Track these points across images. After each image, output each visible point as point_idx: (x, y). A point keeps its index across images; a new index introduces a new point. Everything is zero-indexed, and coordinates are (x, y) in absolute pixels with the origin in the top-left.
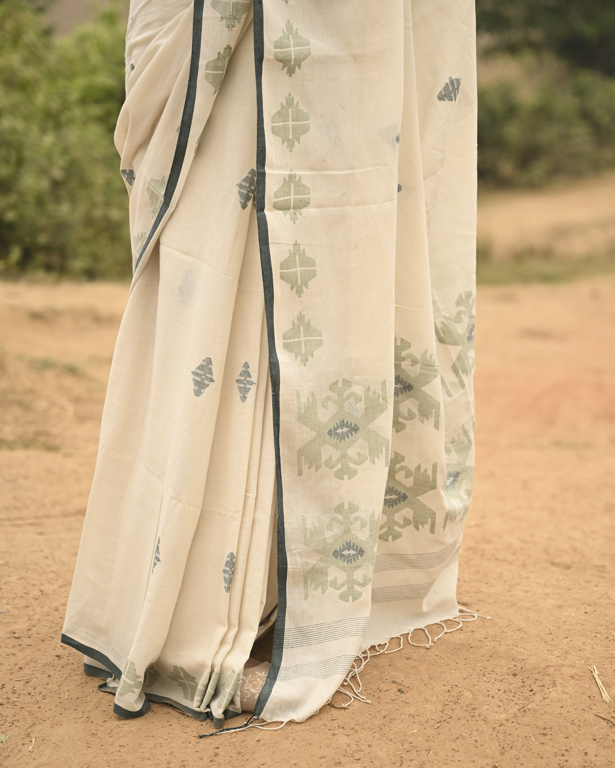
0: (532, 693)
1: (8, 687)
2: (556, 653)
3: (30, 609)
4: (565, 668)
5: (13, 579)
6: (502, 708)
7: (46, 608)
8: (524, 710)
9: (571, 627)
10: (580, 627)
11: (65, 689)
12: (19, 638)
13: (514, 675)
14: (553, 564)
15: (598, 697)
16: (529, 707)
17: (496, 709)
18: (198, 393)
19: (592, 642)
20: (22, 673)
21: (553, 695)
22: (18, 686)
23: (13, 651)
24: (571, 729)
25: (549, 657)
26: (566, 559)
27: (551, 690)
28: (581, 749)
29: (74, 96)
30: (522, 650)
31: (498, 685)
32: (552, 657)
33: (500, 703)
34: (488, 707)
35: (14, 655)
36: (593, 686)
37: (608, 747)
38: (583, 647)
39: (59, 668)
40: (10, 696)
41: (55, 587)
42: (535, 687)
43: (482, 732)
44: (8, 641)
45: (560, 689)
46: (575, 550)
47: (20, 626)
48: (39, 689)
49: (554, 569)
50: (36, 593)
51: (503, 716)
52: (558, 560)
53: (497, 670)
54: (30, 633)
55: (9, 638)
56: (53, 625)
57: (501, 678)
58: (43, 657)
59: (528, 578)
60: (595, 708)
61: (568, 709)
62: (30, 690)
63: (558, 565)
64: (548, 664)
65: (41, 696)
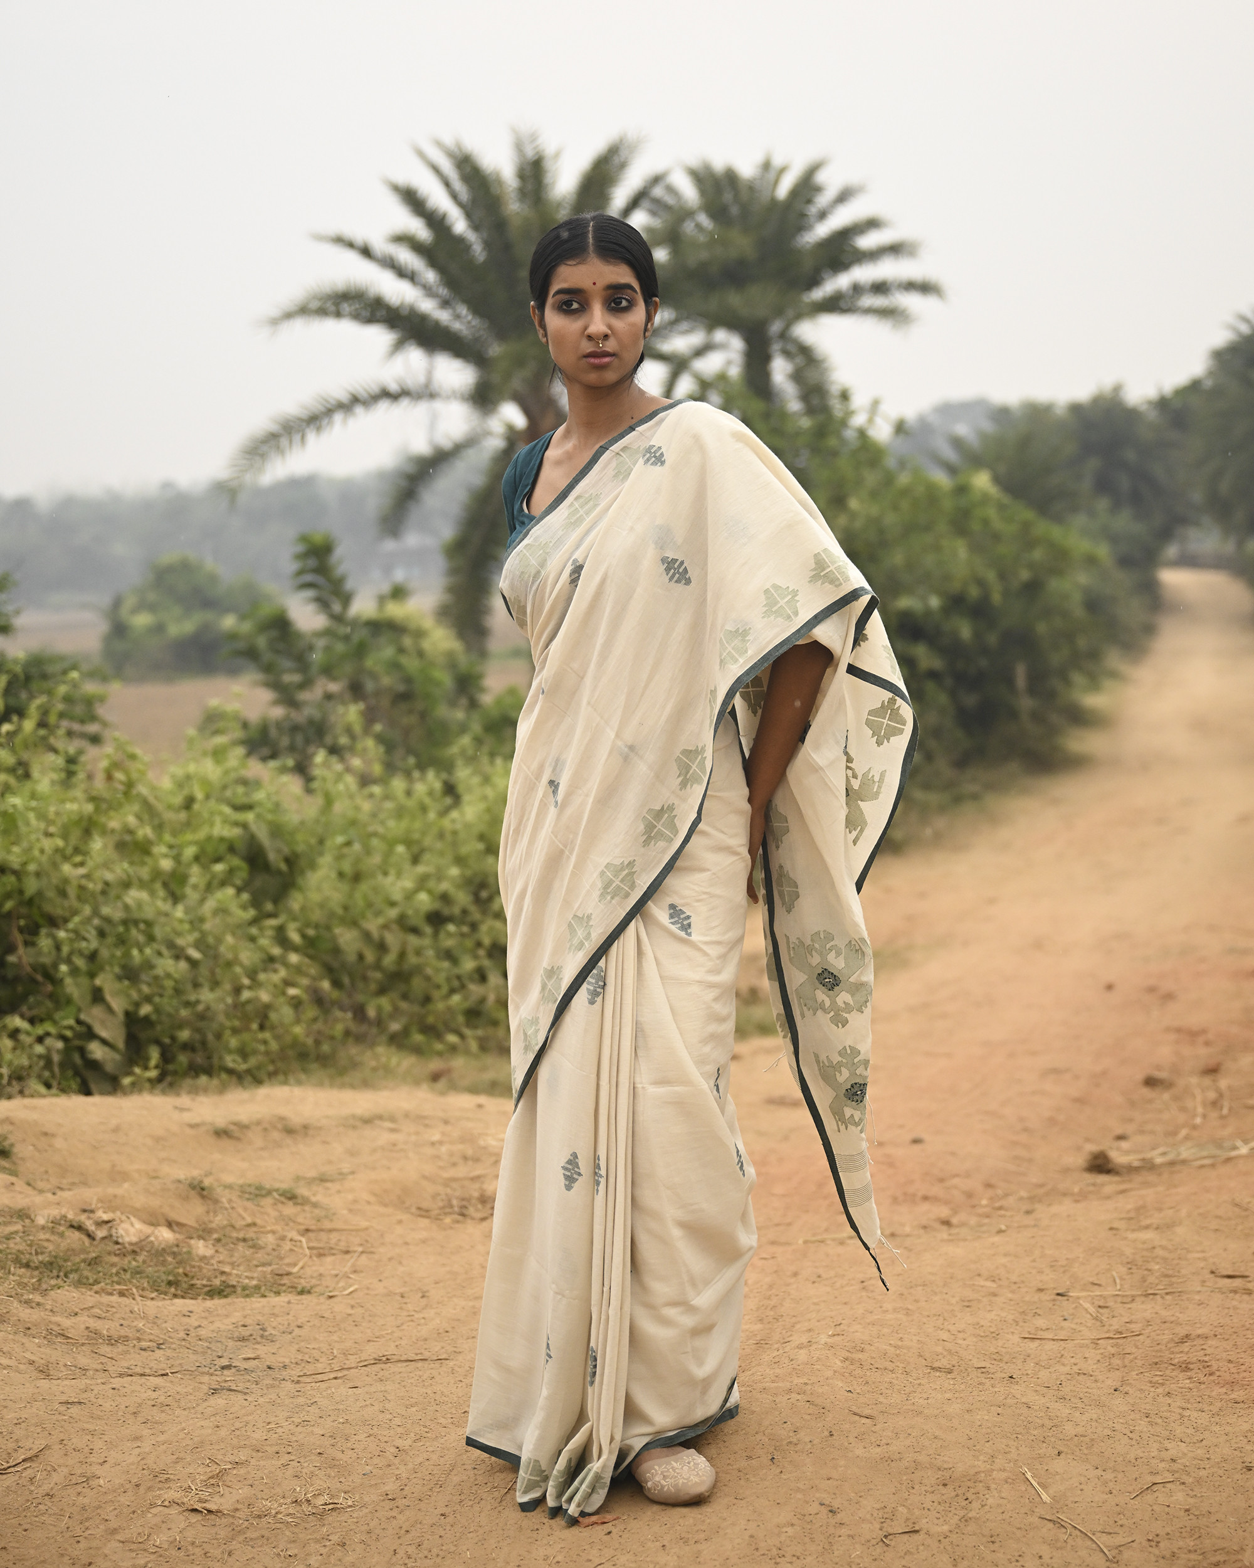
0: (967, 1502)
1: (401, 1553)
2: (981, 1458)
3: (393, 1467)
4: (995, 1472)
5: (362, 1437)
6: (942, 1520)
7: (411, 1466)
8: (966, 1520)
9: (989, 1431)
10: (997, 1430)
11: (465, 1548)
12: (394, 1499)
13: (945, 1485)
14: (933, 1369)
15: (1037, 1499)
16: (970, 1515)
17: (936, 1521)
19: (1015, 1444)
20: (409, 1536)
21: (991, 1501)
22: (411, 1550)
23: (393, 1514)
24: (1019, 1533)
25: (976, 1463)
26: (944, 1363)
27: (987, 1496)
28: (1034, 1553)
29: (190, 852)
30: (946, 1459)
31: (930, 1497)
32: (980, 1463)
33: (938, 1515)
34: (927, 1520)
35: (394, 1517)
36: (1029, 1488)
37: (1061, 1548)
38: (1007, 1450)
39: (448, 1527)
40: (406, 1562)
41: (409, 1442)
42: (969, 1495)
43: (929, 1546)
44: (382, 1504)
45: (997, 1495)
46: (950, 1351)
47: (391, 1486)
48: (435, 1551)
49: (938, 1374)
50: (393, 1450)
51: (946, 1528)
52: (936, 1365)
53: (925, 1481)
54: (405, 1493)
55: (383, 1500)
56: (425, 1482)
57: (933, 1489)
58: (427, 1518)
59: (920, 1384)
60: (1037, 1510)
61: (1009, 1514)
62: (426, 1553)
63: (939, 1369)
64: (976, 1470)
65: (440, 1558)
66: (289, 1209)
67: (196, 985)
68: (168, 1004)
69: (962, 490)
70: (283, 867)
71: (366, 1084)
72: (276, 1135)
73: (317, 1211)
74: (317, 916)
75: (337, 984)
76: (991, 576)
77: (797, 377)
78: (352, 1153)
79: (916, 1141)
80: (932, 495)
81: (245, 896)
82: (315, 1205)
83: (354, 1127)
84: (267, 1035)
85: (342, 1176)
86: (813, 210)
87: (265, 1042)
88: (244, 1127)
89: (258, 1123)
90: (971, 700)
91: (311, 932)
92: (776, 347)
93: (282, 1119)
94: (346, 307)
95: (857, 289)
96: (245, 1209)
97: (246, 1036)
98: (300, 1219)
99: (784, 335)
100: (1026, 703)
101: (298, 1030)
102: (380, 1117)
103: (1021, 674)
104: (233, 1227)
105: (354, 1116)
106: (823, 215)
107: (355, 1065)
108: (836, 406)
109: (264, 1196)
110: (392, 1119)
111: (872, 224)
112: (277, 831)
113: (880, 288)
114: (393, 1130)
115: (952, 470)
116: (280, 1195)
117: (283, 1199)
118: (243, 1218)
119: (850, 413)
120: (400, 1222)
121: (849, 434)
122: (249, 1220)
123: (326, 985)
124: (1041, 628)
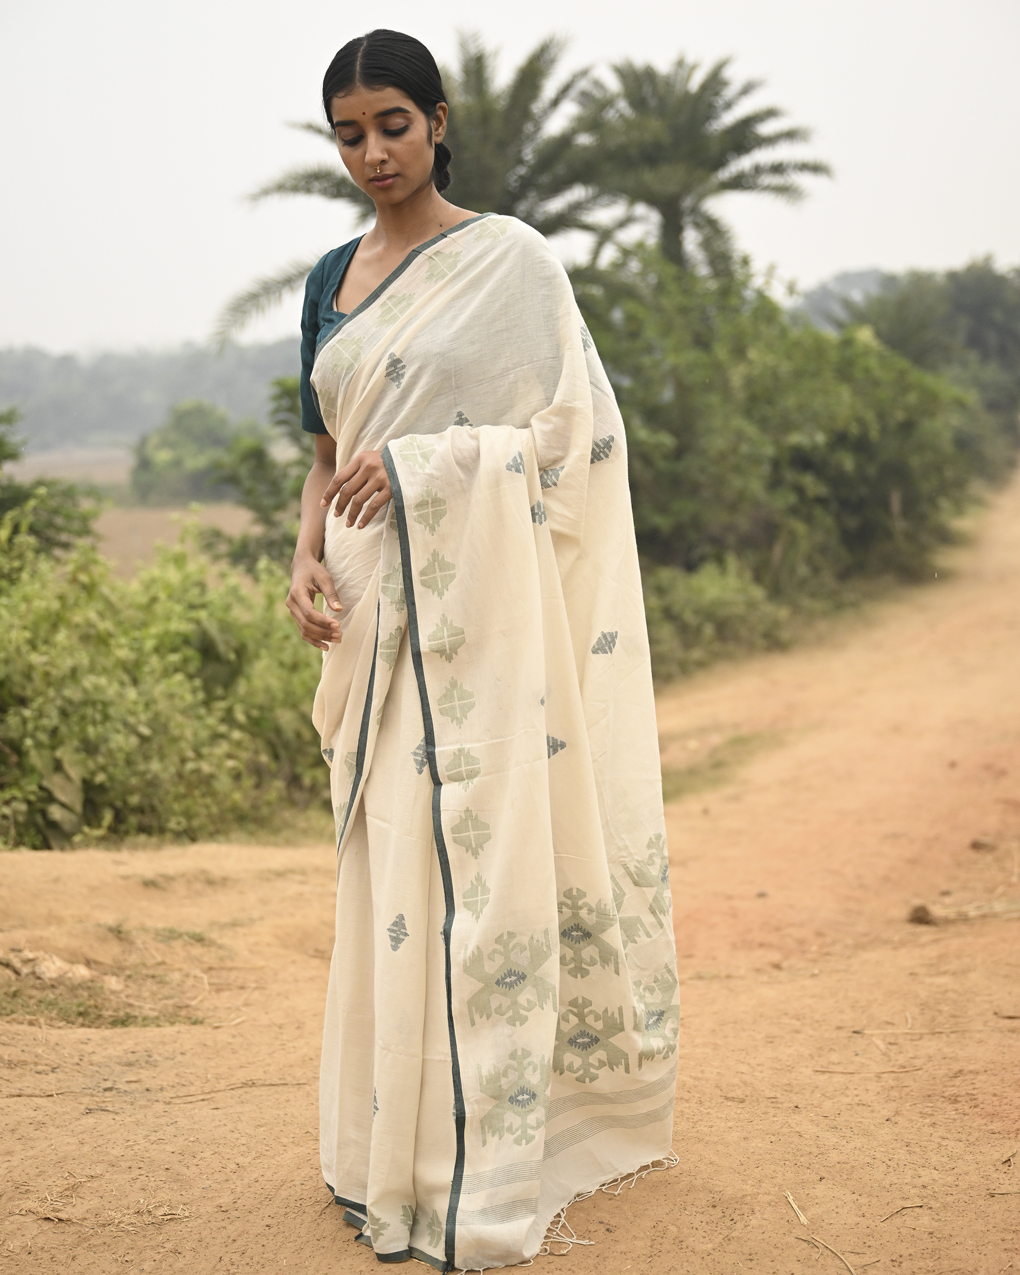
0: (733, 1222)
1: (226, 1259)
2: (750, 1182)
3: (231, 1182)
4: (760, 1196)
5: (207, 1154)
6: (707, 1238)
7: (246, 1181)
8: (728, 1239)
9: (760, 1157)
10: (768, 1157)
11: (282, 1256)
12: (227, 1211)
13: (714, 1206)
14: (727, 1098)
15: (796, 1221)
16: (733, 1235)
17: (702, 1240)
18: (395, 948)
19: (782, 1169)
20: (236, 1245)
21: (754, 1222)
22: (236, 1257)
23: (223, 1224)
24: (776, 1252)
25: (744, 1187)
26: (738, 1093)
27: (751, 1217)
28: (787, 1270)
29: (150, 644)
30: (717, 1182)
31: (700, 1217)
32: (747, 1187)
33: (704, 1234)
34: (694, 1239)
35: (225, 1228)
36: (790, 1210)
37: (813, 1267)
38: (774, 1175)
39: (271, 1238)
40: (229, 1268)
41: (249, 1159)
42: (734, 1216)
43: (692, 1263)
44: (216, 1215)
45: (759, 1216)
46: (745, 1083)
47: (225, 1199)
48: (256, 1259)
49: (729, 1103)
50: (234, 1166)
51: (710, 1246)
52: (731, 1095)
53: (697, 1203)
54: (237, 1205)
55: (217, 1212)
56: (257, 1196)
57: (702, 1210)
58: (254, 1228)
59: (708, 1113)
60: (794, 1231)
61: (769, 1234)
62: (248, 1260)
63: (732, 1099)
64: (744, 1193)
65: (260, 1265)
66: (197, 950)
67: (147, 758)
68: (120, 773)
69: (847, 343)
70: (232, 656)
71: (288, 843)
72: (198, 886)
73: (222, 953)
74: (260, 699)
75: (276, 757)
76: (870, 416)
77: (706, 245)
78: (264, 902)
79: (762, 895)
80: (819, 348)
81: (198, 682)
82: (220, 947)
83: (268, 880)
84: (208, 800)
85: (252, 921)
86: (720, 102)
87: (207, 807)
88: (169, 879)
89: (183, 875)
90: (853, 522)
91: (255, 713)
92: (687, 220)
93: (204, 872)
94: (317, 185)
95: (758, 170)
96: (157, 950)
97: (188, 802)
98: (205, 959)
99: (695, 210)
100: (900, 525)
101: (237, 796)
102: (292, 871)
103: (896, 501)
104: (144, 965)
105: (269, 871)
106: (728, 106)
107: (287, 825)
108: (737, 269)
109: (174, 938)
110: (303, 872)
111: (771, 113)
112: (226, 627)
113: (778, 169)
114: (303, 883)
115: (840, 325)
116: (189, 937)
117: (193, 942)
118: (154, 957)
119: (749, 276)
120: (294, 962)
121: (749, 294)
122: (159, 959)
123: (264, 758)
124: (915, 461)
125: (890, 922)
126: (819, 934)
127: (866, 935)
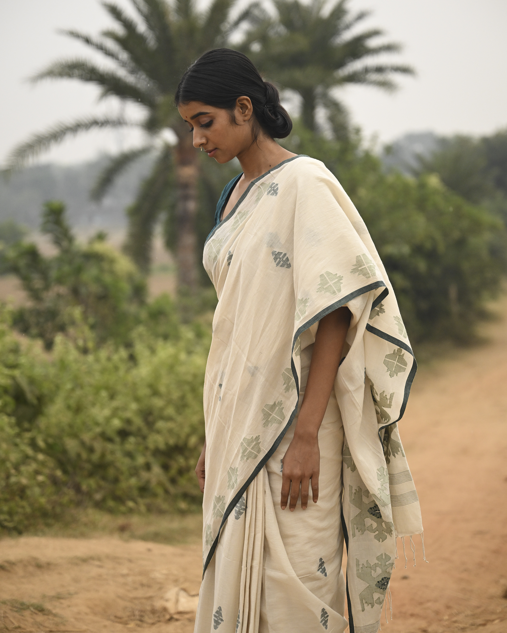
66: (40, 618)
69: (422, 186)
70: (35, 402)
71: (83, 535)
72: (31, 569)
73: (56, 619)
74: (54, 431)
75: (65, 472)
76: (438, 236)
77: (332, 119)
78: (76, 580)
80: (406, 189)
81: (13, 420)
82: (55, 615)
83: (77, 564)
84: (24, 503)
85: (70, 595)
86: (342, 25)
87: (23, 507)
88: (12, 564)
89: (21, 561)
90: (424, 305)
91: (50, 441)
92: (318, 101)
93: (35, 559)
94: (76, 72)
95: (367, 70)
96: (14, 617)
97: (12, 504)
98: (46, 624)
99: (325, 96)
100: (455, 308)
101: (43, 500)
102: (92, 558)
103: (453, 292)
104: (7, 629)
105: (77, 558)
106: (348, 27)
107: (75, 520)
108: (353, 137)
109: (24, 609)
110: (99, 559)
111: (375, 33)
112: (32, 381)
113: (380, 70)
114: (100, 567)
115: (416, 174)
116: (34, 609)
117: (36, 612)
118: (13, 623)
119: (360, 140)
120: (105, 626)
121: (360, 152)
122: (16, 624)
123: (59, 473)
124: (466, 266)
125: (492, 598)
126: (448, 607)
127: (478, 607)
